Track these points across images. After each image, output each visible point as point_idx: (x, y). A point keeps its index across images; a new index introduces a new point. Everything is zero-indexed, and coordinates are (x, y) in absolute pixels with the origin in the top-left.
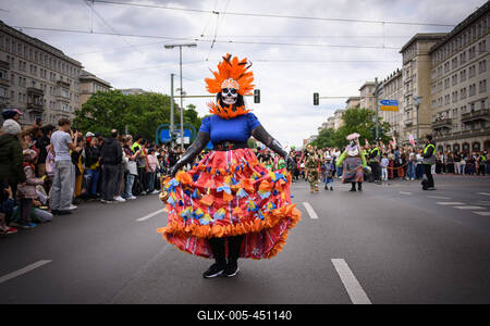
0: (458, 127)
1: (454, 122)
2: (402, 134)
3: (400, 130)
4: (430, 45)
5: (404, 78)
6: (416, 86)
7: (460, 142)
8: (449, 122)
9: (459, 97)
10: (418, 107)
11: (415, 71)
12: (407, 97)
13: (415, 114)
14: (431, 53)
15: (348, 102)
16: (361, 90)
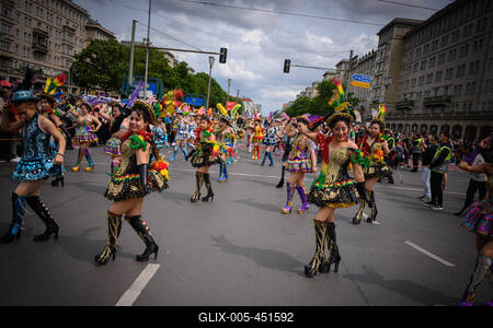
0: (419, 109)
1: (416, 104)
2: (367, 109)
3: (367, 106)
4: (407, 30)
5: (378, 59)
6: (387, 67)
7: (419, 123)
8: (412, 103)
9: (425, 82)
10: (387, 86)
11: (389, 53)
12: (377, 77)
13: (383, 93)
14: (405, 38)
15: (325, 75)
16: (338, 66)
